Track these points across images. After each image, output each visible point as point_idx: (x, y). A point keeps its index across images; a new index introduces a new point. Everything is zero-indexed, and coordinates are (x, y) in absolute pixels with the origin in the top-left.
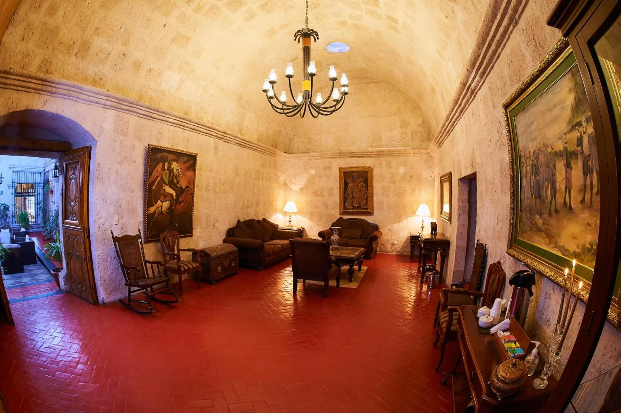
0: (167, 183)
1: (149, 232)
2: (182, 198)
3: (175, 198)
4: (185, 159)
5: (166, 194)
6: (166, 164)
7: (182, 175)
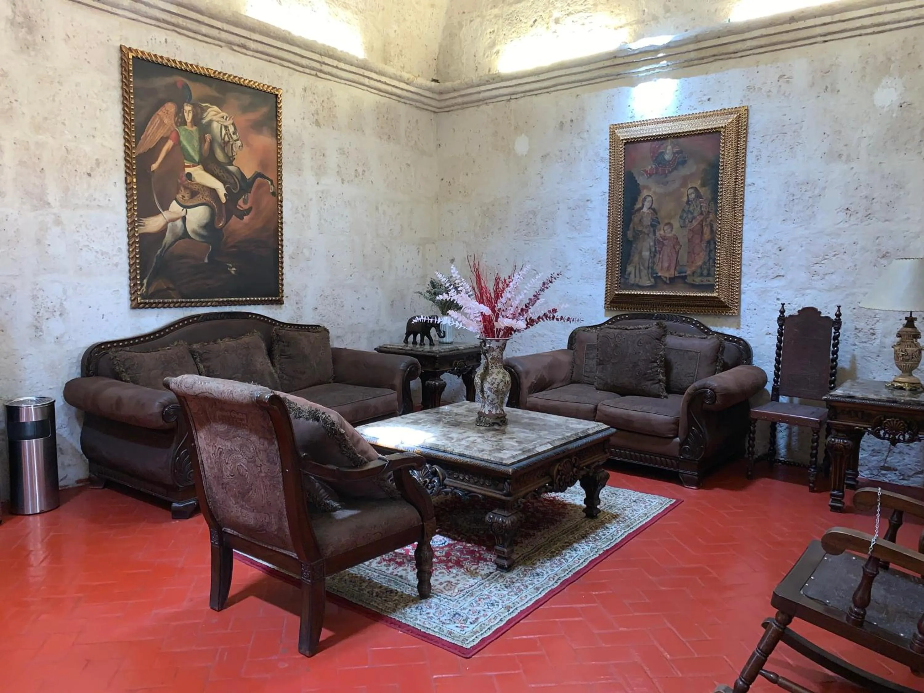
0: (197, 158)
1: (145, 281)
2: (245, 202)
3: (224, 200)
4: (247, 99)
5: (196, 188)
6: (188, 108)
7: (239, 143)
